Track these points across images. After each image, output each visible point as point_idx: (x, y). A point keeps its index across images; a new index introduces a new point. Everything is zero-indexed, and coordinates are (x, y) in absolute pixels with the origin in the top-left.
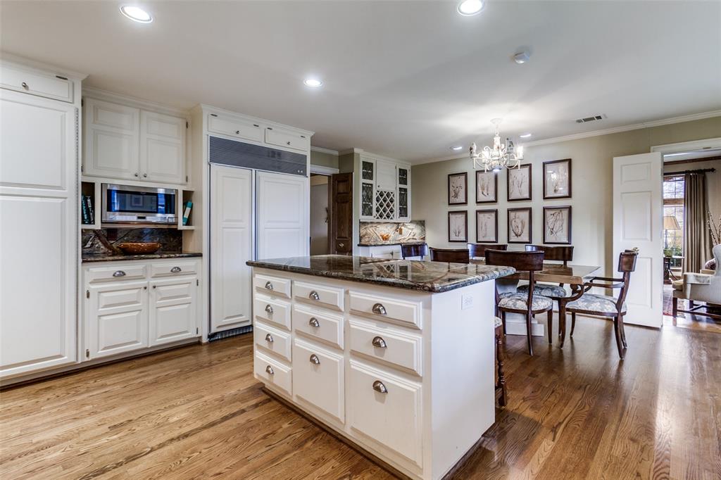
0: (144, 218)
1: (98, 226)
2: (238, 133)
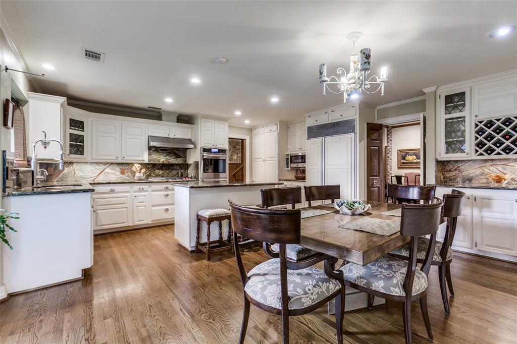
0: (298, 165)
1: (289, 169)
2: (316, 121)
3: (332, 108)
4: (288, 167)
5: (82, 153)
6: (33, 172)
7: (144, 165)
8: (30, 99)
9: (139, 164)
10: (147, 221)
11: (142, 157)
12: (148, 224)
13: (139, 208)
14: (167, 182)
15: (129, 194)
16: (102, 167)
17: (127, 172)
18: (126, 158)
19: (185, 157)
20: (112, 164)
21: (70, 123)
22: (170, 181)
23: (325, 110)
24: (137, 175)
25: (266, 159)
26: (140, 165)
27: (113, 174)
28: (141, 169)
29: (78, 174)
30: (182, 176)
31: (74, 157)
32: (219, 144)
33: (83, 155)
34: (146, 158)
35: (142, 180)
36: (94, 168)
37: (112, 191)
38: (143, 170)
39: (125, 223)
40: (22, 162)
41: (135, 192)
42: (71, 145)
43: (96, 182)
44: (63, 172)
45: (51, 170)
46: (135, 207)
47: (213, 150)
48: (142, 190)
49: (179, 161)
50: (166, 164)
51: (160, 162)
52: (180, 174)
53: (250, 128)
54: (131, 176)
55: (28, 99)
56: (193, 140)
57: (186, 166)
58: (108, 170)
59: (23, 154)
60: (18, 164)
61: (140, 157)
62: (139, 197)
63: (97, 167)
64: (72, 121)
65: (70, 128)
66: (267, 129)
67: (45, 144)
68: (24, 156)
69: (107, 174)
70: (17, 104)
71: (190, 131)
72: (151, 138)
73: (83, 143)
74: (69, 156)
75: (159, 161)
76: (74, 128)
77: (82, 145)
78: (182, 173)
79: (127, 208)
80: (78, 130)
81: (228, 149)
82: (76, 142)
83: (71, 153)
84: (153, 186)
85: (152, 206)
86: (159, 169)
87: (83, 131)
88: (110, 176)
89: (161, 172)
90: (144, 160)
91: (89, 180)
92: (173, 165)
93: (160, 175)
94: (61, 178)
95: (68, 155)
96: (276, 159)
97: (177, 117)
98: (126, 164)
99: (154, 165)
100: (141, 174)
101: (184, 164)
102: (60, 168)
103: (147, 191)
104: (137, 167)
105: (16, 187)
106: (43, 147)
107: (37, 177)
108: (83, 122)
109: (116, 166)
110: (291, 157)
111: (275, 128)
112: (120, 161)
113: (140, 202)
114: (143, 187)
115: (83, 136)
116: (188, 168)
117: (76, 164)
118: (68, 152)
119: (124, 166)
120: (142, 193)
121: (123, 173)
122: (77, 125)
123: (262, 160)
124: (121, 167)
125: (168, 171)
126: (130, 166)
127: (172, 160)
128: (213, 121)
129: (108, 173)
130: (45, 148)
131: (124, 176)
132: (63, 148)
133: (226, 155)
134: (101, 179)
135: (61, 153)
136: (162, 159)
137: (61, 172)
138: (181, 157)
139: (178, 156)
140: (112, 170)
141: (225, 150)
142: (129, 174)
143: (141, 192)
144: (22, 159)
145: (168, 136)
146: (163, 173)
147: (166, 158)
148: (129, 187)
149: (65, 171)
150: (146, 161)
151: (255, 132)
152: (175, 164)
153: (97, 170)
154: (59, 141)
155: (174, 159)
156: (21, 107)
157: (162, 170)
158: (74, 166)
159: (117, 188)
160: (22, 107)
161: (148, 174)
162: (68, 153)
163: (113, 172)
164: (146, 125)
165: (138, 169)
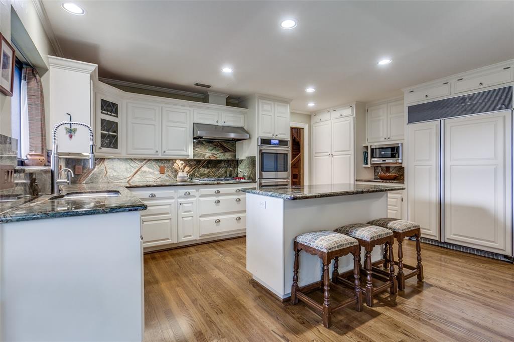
0: (385, 161)
1: (369, 165)
2: (427, 96)
3: (459, 76)
4: (367, 164)
5: (116, 147)
6: (52, 173)
7: (188, 162)
8: (51, 67)
9: (181, 160)
10: (195, 237)
11: (186, 151)
12: (196, 240)
13: (185, 219)
14: (218, 184)
15: (173, 201)
16: (137, 165)
17: (168, 171)
18: (167, 152)
19: (235, 151)
20: (149, 160)
21: (102, 106)
22: (221, 182)
23: (444, 80)
24: (180, 174)
25: (334, 153)
26: (182, 162)
27: (151, 173)
28: (185, 167)
29: (111, 173)
30: (230, 175)
31: (106, 151)
32: (280, 134)
33: (117, 148)
34: (190, 153)
35: (186, 181)
36: (128, 166)
37: (152, 196)
38: (187, 169)
39: (168, 239)
40: (38, 157)
41: (180, 197)
42: (103, 136)
43: (133, 184)
44: (93, 172)
45: (79, 168)
46: (180, 218)
47: (272, 141)
48: (188, 195)
49: (228, 156)
50: (212, 160)
51: (206, 157)
52: (228, 173)
53: (309, 114)
54: (172, 176)
55: (48, 67)
56: (246, 128)
57: (236, 163)
58: (145, 168)
59: (41, 145)
60: (33, 160)
61: (183, 150)
62: (184, 205)
63: (132, 165)
64: (104, 102)
65: (102, 112)
66: (336, 114)
67: (71, 132)
68: (43, 149)
69: (144, 174)
70: (33, 71)
71: (243, 116)
72: (196, 126)
73: (117, 133)
74: (100, 150)
75: (204, 156)
76: (106, 112)
77: (115, 136)
78: (231, 171)
79: (170, 219)
80: (111, 115)
81: (290, 140)
82: (109, 131)
83: (102, 146)
84: (201, 190)
85: (200, 217)
86: (203, 167)
87: (117, 117)
88: (148, 176)
89: (206, 171)
90: (189, 156)
91: (123, 181)
92: (220, 162)
93: (205, 174)
94: (90, 179)
95: (100, 148)
96: (352, 152)
97: (227, 99)
98: (166, 160)
99: (198, 162)
100: (185, 174)
101: (233, 161)
102: (90, 165)
103: (194, 196)
104: (179, 164)
105: (28, 196)
106: (68, 135)
107: (58, 180)
108: (117, 105)
109: (154, 163)
110: (372, 150)
111: (347, 112)
112: (160, 156)
113: (185, 212)
114: (189, 191)
115: (117, 123)
116: (238, 165)
117: (108, 161)
118: (99, 144)
119: (164, 163)
120: (189, 200)
121: (162, 172)
122: (109, 108)
123: (328, 154)
124: (160, 164)
125: (214, 169)
126: (171, 162)
127: (220, 156)
128: (272, 103)
129: (145, 172)
130: (71, 137)
131: (164, 176)
132: (93, 137)
133: (288, 148)
134: (137, 180)
135: (91, 143)
136: (208, 153)
137: (91, 172)
138: (230, 151)
139: (226, 150)
140: (149, 168)
141: (287, 141)
142: (170, 173)
143: (187, 198)
144: (39, 153)
145: (216, 124)
146: (209, 172)
147: (212, 152)
148: (173, 191)
149: (95, 169)
150: (191, 157)
151: (315, 119)
152: (222, 160)
153: (133, 169)
154: (89, 126)
155: (222, 154)
156: (37, 76)
157: (208, 168)
158: (106, 162)
159: (158, 192)
160: (40, 76)
161: (191, 173)
162: (100, 146)
163: (151, 170)
164: (191, 109)
165: (182, 167)
